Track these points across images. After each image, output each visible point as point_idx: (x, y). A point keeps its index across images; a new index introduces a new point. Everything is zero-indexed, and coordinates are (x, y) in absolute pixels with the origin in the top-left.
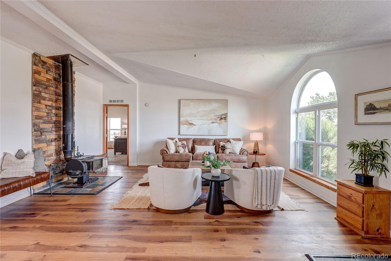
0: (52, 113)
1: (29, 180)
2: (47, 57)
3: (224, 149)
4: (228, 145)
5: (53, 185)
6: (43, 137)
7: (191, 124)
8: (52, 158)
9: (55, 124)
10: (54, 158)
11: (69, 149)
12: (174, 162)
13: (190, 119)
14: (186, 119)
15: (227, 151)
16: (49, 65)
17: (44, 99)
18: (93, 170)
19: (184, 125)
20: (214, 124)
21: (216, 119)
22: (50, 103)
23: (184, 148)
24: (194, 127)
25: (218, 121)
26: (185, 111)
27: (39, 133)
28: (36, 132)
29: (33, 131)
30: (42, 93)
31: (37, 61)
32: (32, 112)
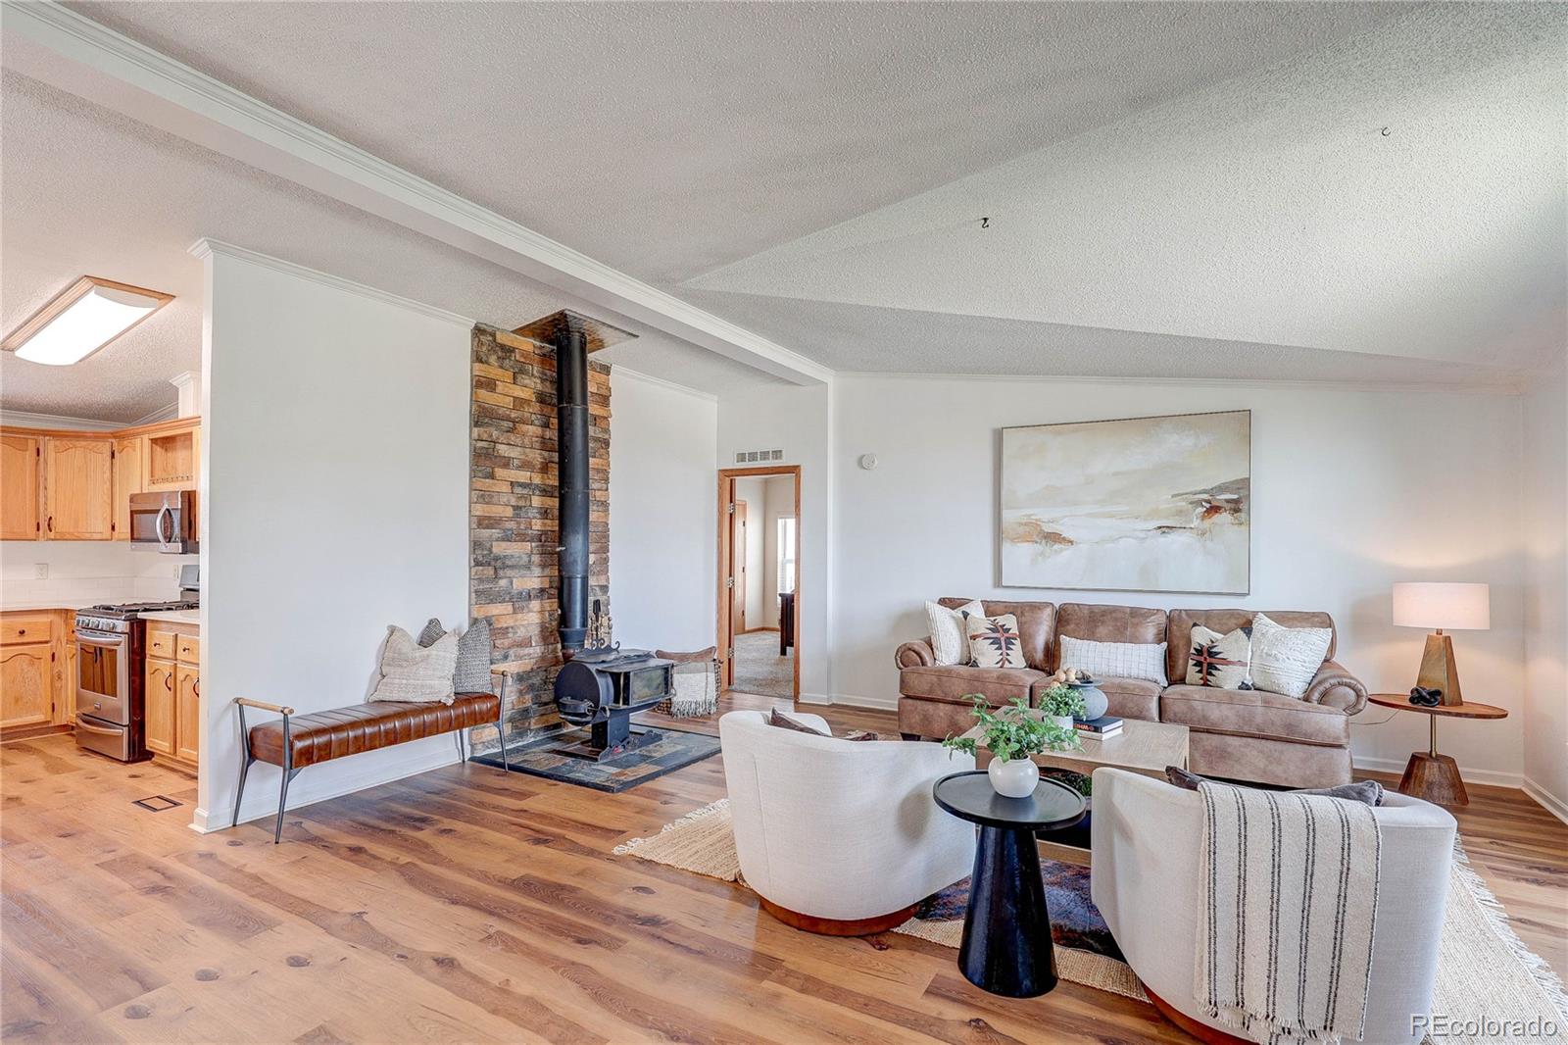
0: (531, 506)
1: (434, 715)
2: (512, 332)
3: (1211, 666)
4: (1232, 645)
5: (533, 740)
6: (503, 583)
7: (1054, 538)
8: (531, 650)
9: (541, 541)
10: (536, 650)
11: (575, 626)
12: (949, 707)
13: (1046, 516)
14: (1030, 516)
15: (1229, 678)
16: (522, 356)
17: (506, 463)
18: (628, 704)
19: (1018, 544)
20: (1173, 538)
21: (1180, 512)
22: (523, 476)
23: (1000, 648)
24: (1066, 554)
25: (1196, 523)
26: (1023, 479)
27: (490, 571)
28: (481, 568)
29: (473, 564)
30: (499, 446)
31: (484, 349)
32: (470, 507)
